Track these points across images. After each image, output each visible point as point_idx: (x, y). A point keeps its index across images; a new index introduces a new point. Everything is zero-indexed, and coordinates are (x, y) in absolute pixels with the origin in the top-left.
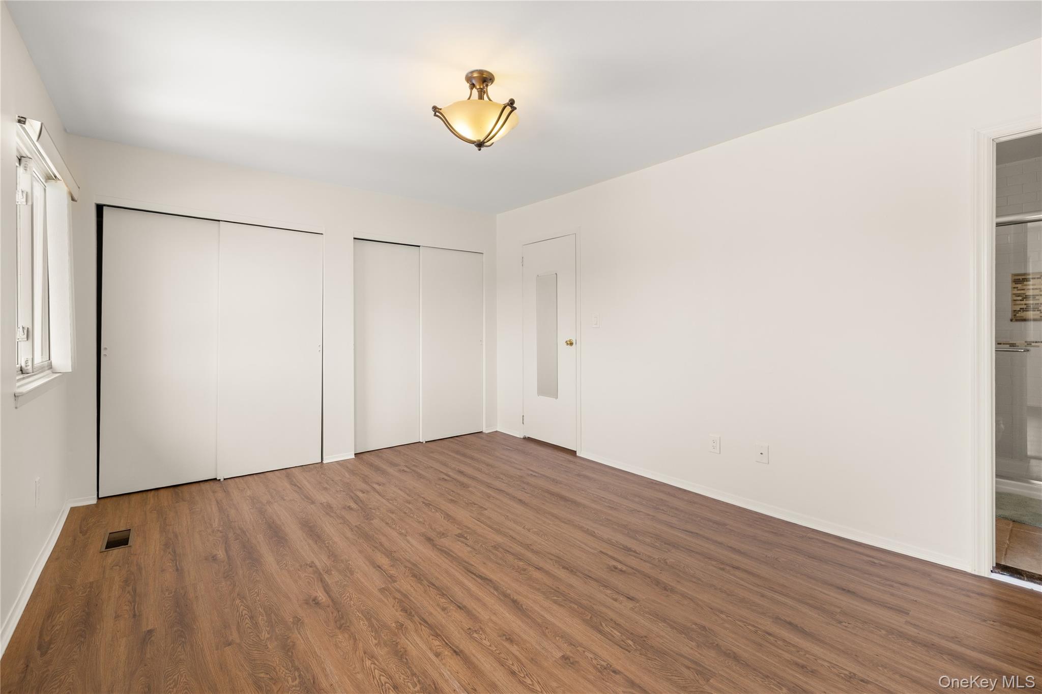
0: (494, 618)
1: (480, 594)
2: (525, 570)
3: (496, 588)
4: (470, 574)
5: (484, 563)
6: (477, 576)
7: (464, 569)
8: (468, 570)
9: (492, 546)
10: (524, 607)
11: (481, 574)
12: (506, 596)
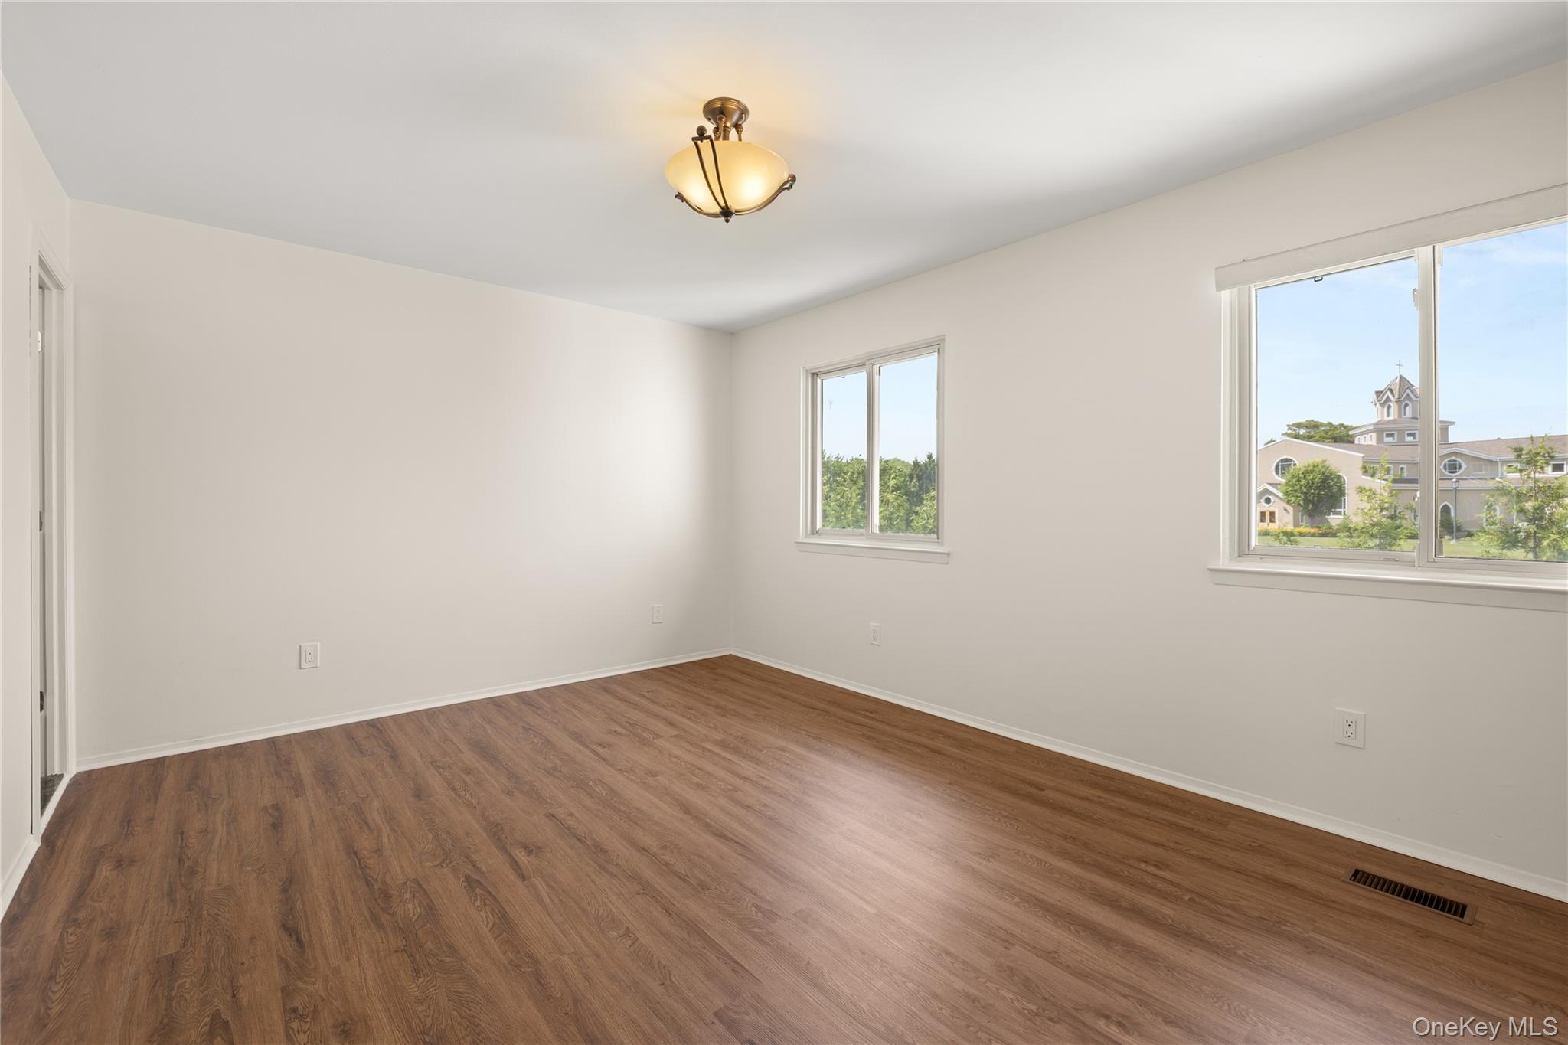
0: (713, 799)
1: (727, 820)
2: (665, 847)
3: (708, 826)
4: (742, 842)
5: (722, 857)
6: (732, 839)
7: (752, 848)
8: (746, 847)
9: (708, 889)
10: (679, 808)
11: (727, 842)
12: (696, 818)
